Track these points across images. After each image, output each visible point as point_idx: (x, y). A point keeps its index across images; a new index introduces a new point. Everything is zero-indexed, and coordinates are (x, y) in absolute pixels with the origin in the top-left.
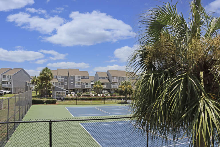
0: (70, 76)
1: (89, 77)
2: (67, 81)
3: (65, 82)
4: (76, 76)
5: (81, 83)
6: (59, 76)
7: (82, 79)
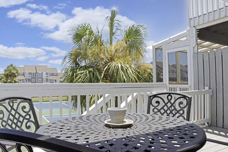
0: (38, 73)
1: (57, 74)
2: (35, 78)
3: (32, 79)
4: (44, 73)
5: (49, 80)
6: (26, 73)
7: (50, 75)
